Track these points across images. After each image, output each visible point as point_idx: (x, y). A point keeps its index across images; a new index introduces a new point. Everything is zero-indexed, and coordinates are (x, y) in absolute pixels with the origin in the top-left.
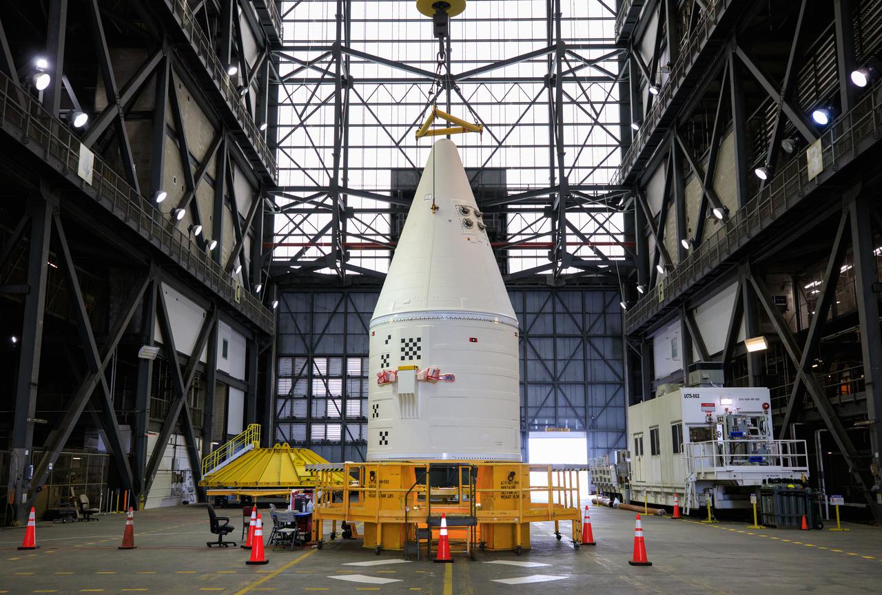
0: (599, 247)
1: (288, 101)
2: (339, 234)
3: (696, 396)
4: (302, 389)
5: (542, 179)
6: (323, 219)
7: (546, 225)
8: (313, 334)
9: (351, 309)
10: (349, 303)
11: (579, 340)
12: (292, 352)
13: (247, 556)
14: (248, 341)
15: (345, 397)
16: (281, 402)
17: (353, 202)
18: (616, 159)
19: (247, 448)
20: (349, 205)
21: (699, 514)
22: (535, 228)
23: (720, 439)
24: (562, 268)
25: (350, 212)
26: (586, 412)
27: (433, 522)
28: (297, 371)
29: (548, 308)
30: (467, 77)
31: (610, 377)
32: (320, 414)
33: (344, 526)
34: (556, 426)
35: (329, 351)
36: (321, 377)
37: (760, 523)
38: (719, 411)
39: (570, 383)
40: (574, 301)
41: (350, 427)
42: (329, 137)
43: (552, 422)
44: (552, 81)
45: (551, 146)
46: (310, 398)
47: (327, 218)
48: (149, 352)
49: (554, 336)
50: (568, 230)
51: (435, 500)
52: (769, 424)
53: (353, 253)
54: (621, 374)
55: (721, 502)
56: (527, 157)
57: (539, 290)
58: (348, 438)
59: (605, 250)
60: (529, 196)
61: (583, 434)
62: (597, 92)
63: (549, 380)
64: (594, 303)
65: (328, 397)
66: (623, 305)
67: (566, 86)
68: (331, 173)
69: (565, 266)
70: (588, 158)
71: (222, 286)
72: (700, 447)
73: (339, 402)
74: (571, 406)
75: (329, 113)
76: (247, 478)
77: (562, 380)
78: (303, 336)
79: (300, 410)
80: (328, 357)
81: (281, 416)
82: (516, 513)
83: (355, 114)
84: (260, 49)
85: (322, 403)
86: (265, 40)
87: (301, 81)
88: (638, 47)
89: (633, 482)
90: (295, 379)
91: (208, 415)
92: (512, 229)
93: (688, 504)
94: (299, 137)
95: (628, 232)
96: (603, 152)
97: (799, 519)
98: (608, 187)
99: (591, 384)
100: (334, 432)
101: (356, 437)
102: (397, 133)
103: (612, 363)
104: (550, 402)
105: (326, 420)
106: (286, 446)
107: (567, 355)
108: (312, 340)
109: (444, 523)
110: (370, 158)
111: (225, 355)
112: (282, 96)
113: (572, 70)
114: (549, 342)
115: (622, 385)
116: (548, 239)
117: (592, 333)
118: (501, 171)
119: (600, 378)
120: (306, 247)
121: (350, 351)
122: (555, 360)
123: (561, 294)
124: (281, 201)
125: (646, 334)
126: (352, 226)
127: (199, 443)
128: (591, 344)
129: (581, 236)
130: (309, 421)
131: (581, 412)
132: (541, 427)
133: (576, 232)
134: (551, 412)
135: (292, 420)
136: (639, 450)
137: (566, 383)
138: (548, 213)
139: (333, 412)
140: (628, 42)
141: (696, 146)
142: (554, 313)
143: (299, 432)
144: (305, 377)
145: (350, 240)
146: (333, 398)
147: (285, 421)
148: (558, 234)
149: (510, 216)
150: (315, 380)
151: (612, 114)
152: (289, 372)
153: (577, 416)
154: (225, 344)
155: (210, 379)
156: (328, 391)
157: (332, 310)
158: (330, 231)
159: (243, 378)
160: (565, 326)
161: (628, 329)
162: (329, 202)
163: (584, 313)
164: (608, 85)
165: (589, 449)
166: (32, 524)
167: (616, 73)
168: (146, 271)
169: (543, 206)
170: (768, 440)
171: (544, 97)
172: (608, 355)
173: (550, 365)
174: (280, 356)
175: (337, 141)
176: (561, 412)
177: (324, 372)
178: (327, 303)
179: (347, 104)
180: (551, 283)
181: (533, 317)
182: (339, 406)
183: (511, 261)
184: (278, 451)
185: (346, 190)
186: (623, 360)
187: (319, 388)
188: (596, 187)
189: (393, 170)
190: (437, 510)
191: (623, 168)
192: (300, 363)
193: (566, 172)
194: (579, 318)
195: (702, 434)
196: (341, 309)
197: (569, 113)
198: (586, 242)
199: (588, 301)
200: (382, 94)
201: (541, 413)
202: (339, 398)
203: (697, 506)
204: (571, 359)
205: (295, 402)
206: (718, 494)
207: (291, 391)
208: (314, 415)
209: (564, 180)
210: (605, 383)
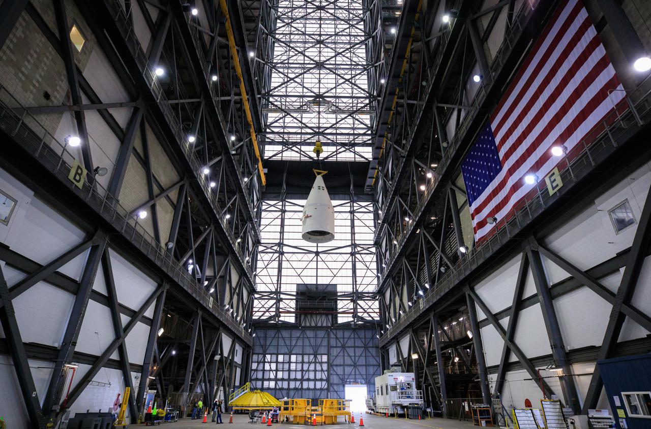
0: (370, 314)
1: (261, 259)
2: (278, 308)
3: (392, 376)
4: (261, 367)
5: (349, 289)
6: (272, 302)
7: (351, 305)
8: (266, 345)
9: (280, 336)
10: (280, 334)
11: (364, 348)
12: (258, 352)
13: (267, 424)
14: (243, 348)
15: (277, 370)
16: (253, 372)
17: (282, 296)
18: (375, 282)
19: (245, 391)
20: (281, 297)
21: (392, 415)
22: (347, 306)
23: (398, 390)
24: (357, 322)
25: (281, 300)
26: (366, 376)
27: (312, 415)
28: (259, 360)
29: (352, 336)
30: (324, 252)
31: (375, 363)
32: (267, 377)
33: (286, 418)
34: (356, 382)
35: (272, 352)
36: (268, 362)
37: (408, 418)
38: (399, 381)
39: (361, 365)
40: (362, 333)
41: (278, 382)
42: (276, 272)
43: (354, 380)
44: (352, 254)
45: (353, 277)
46: (264, 370)
47: (274, 301)
48: (217, 358)
49: (355, 347)
50: (358, 307)
51: (312, 410)
52: (414, 384)
53: (282, 315)
54: (379, 361)
55: (400, 411)
56: (345, 280)
57: (349, 329)
58: (277, 387)
59: (372, 315)
60: (346, 295)
61: (365, 385)
62: (368, 258)
63: (353, 364)
64: (369, 334)
65: (271, 370)
66: (378, 336)
67: (357, 256)
68: (276, 285)
69: (358, 321)
70: (367, 281)
71: (238, 330)
72: (393, 393)
73: (274, 372)
74: (361, 374)
75: (276, 264)
76: (246, 403)
77: (357, 364)
78: (262, 346)
79: (260, 375)
80: (271, 354)
81: (253, 378)
82: (333, 413)
83: (285, 264)
84: (254, 244)
85: (268, 372)
86: (255, 241)
87: (267, 253)
88: (381, 246)
89: (377, 405)
90: (259, 363)
91: (230, 379)
92: (339, 306)
93: (390, 412)
94: (264, 272)
95: (380, 308)
96: (371, 279)
97: (418, 417)
98: (371, 293)
99: (368, 366)
100: (272, 384)
101: (280, 386)
102: (299, 271)
103: (375, 357)
104: (353, 373)
105: (269, 380)
106: (259, 391)
107: (359, 354)
108: (265, 348)
109: (315, 415)
110: (289, 280)
111: (236, 356)
112: (259, 258)
113: (358, 251)
114: (353, 349)
115: (380, 366)
116: (352, 311)
117: (368, 346)
118: (336, 285)
119: (371, 363)
120: (265, 312)
121: (279, 352)
122: (355, 356)
123: (357, 331)
124: (256, 296)
125: (386, 348)
126: (282, 305)
127: (227, 389)
128: (368, 350)
129: (364, 309)
130: (263, 380)
131: (365, 377)
132: (350, 382)
133: (362, 308)
134: (353, 377)
135: (257, 379)
136: (378, 394)
137: (359, 365)
138: (352, 301)
139: (272, 376)
140: (377, 244)
141: (398, 284)
142: (354, 338)
143: (259, 384)
144: (262, 362)
145: (281, 310)
146: (272, 371)
147: (254, 380)
148: (355, 309)
149: (338, 301)
150: (266, 364)
151: (374, 266)
152: (256, 360)
153: (363, 379)
154: (237, 351)
155: (232, 364)
156: (271, 368)
157: (273, 336)
158: (275, 306)
159: (240, 363)
160: (358, 343)
161: (381, 345)
162: (275, 296)
163: (365, 338)
164: (372, 256)
165: (368, 391)
166: (206, 415)
167: (375, 252)
168: (218, 329)
169: (350, 298)
170: (414, 390)
171: (350, 259)
172: (374, 355)
173: (353, 358)
174: (253, 354)
175: (278, 281)
176: (357, 377)
177: (269, 361)
178: (271, 333)
179: (282, 261)
180: (353, 327)
181: (347, 339)
182: (275, 374)
183: (339, 319)
184: (256, 393)
185: (280, 293)
186: (379, 356)
187: (267, 367)
188: (368, 293)
189: (297, 284)
190: (313, 413)
191: (378, 284)
192: (261, 356)
193: (358, 286)
194: (363, 340)
195: (394, 388)
196: (277, 336)
197: (359, 265)
198: (365, 312)
199: (367, 333)
200: (294, 257)
201: (350, 377)
202: (275, 370)
203: (393, 413)
204: (361, 355)
205: (258, 372)
206: (399, 408)
207: (257, 368)
208: (265, 378)
209: (357, 290)
210: (373, 365)
